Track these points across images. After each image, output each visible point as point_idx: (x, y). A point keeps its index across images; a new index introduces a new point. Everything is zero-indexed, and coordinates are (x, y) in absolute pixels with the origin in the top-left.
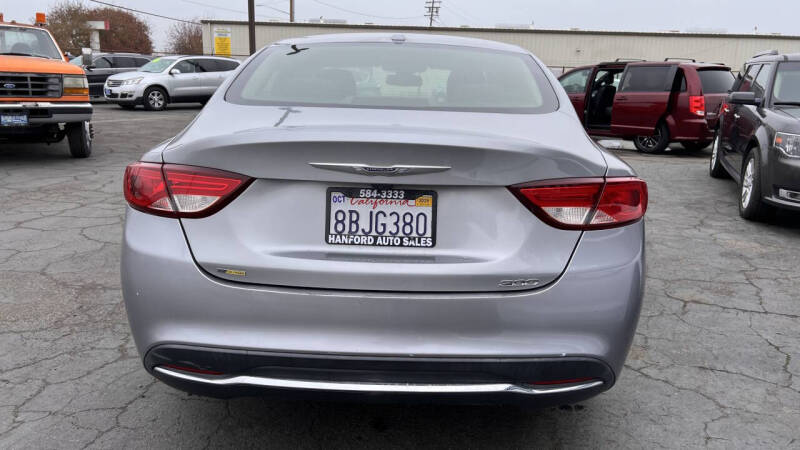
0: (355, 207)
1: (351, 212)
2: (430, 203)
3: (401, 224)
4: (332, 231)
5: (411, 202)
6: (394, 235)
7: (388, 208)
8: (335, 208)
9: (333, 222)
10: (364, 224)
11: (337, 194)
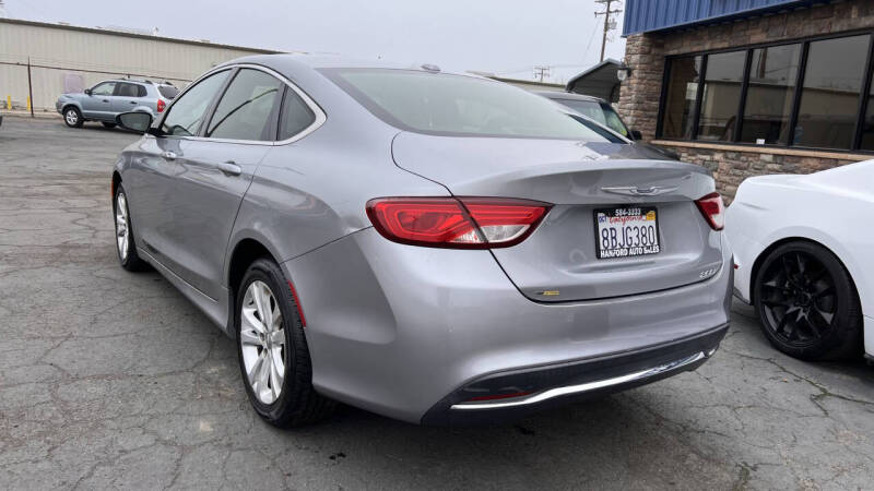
0: (613, 225)
1: (611, 229)
2: (654, 218)
3: (640, 236)
4: (602, 248)
5: (644, 217)
6: (637, 246)
7: (632, 223)
8: (601, 226)
9: (601, 239)
10: (620, 239)
11: (600, 215)
